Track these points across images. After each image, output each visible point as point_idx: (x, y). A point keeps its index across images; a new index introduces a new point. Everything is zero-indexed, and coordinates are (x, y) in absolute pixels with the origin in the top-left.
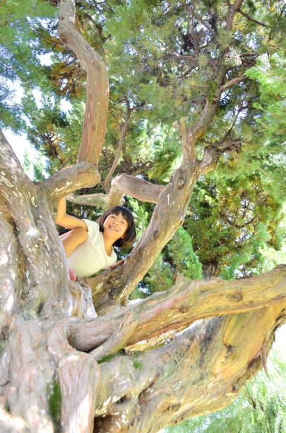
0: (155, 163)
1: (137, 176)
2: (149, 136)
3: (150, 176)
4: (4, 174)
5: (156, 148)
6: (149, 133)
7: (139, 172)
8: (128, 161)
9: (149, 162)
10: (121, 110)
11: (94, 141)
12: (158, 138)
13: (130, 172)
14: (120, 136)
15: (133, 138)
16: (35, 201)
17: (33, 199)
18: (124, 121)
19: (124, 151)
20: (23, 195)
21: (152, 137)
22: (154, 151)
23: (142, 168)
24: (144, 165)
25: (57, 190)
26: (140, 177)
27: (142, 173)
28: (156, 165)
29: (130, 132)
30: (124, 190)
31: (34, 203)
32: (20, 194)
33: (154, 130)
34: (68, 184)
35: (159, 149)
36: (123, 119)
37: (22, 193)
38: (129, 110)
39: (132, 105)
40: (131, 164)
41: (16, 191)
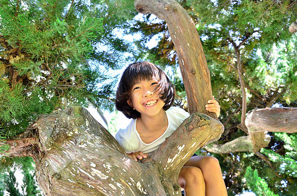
0: (287, 85)
1: (274, 106)
2: (269, 64)
3: (288, 101)
4: (94, 166)
5: (281, 72)
6: (267, 61)
7: (273, 101)
8: (257, 95)
9: (281, 87)
10: (229, 52)
11: (198, 85)
12: (279, 61)
13: (264, 105)
14: (238, 75)
15: (252, 71)
16: (143, 187)
17: (139, 184)
18: (236, 60)
19: (249, 88)
20: (123, 185)
21: (273, 63)
22: (280, 75)
23: (276, 96)
24: (276, 92)
25: (169, 160)
26: (277, 106)
27: (277, 101)
28: (289, 86)
29: (247, 67)
30: (263, 127)
31: (141, 190)
32: (119, 185)
33: (272, 55)
34: (180, 148)
35: (285, 71)
36: (234, 59)
37: (120, 182)
38: (237, 48)
39: (238, 43)
40: (262, 97)
41: (112, 183)
